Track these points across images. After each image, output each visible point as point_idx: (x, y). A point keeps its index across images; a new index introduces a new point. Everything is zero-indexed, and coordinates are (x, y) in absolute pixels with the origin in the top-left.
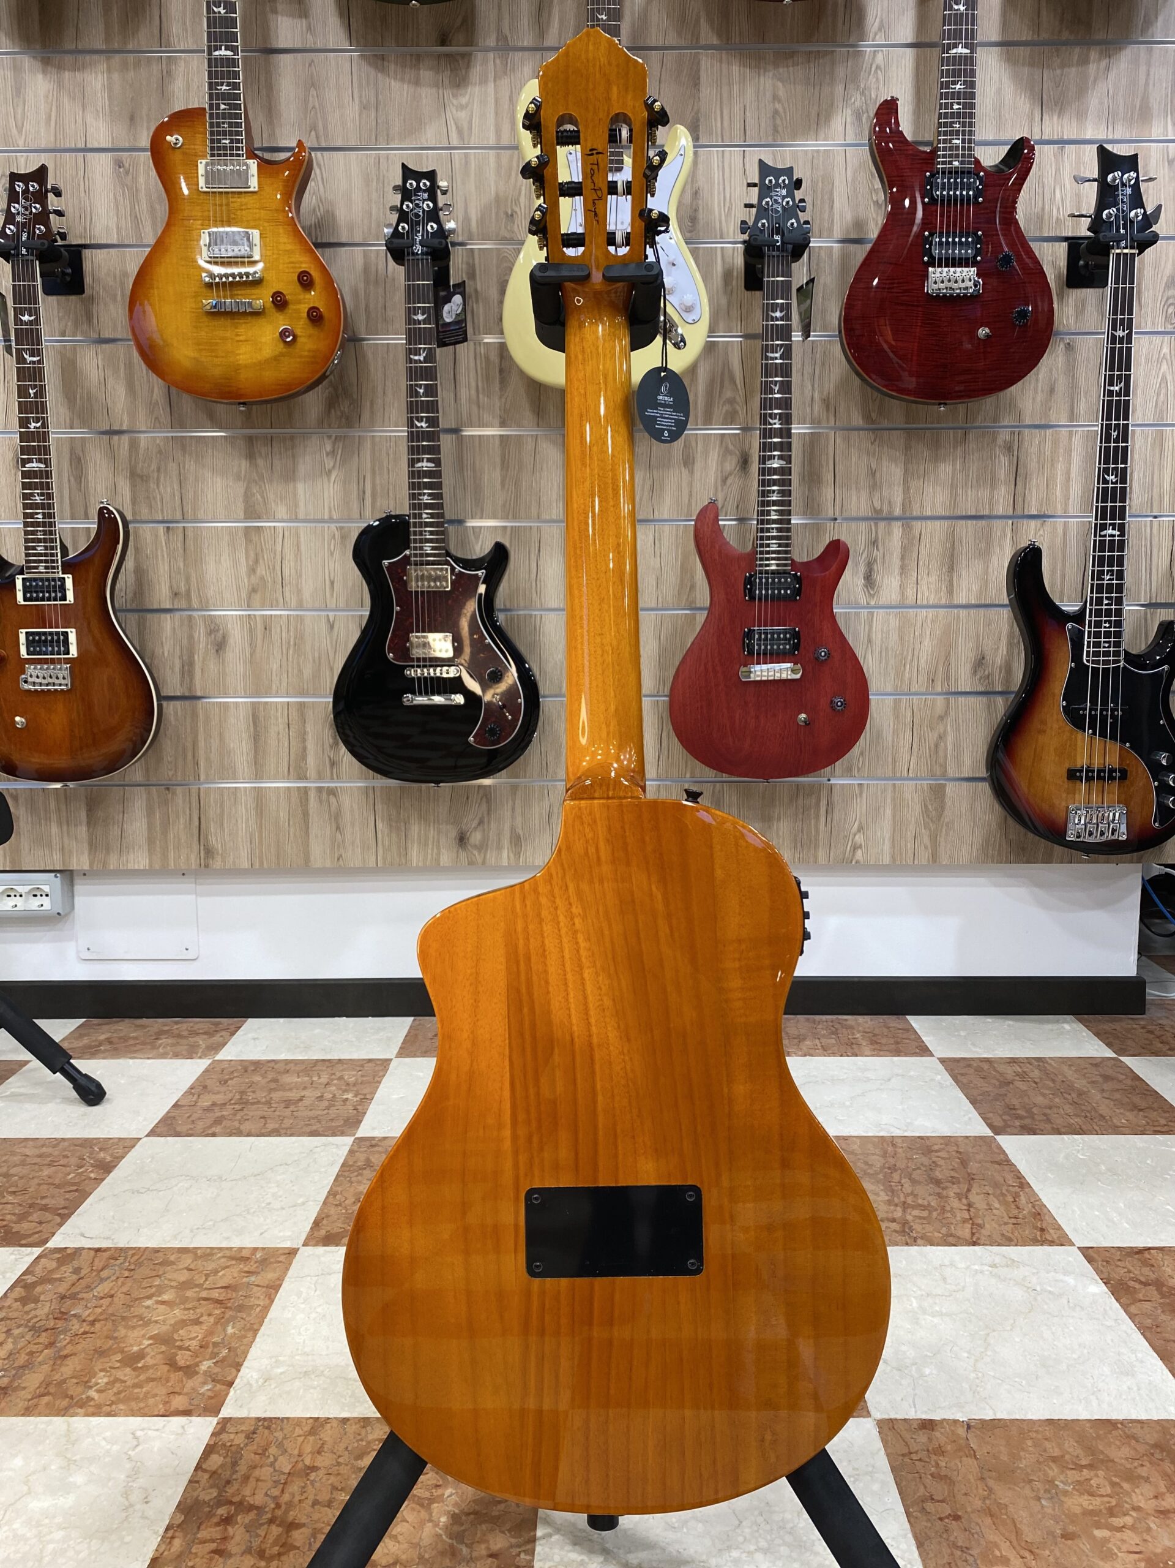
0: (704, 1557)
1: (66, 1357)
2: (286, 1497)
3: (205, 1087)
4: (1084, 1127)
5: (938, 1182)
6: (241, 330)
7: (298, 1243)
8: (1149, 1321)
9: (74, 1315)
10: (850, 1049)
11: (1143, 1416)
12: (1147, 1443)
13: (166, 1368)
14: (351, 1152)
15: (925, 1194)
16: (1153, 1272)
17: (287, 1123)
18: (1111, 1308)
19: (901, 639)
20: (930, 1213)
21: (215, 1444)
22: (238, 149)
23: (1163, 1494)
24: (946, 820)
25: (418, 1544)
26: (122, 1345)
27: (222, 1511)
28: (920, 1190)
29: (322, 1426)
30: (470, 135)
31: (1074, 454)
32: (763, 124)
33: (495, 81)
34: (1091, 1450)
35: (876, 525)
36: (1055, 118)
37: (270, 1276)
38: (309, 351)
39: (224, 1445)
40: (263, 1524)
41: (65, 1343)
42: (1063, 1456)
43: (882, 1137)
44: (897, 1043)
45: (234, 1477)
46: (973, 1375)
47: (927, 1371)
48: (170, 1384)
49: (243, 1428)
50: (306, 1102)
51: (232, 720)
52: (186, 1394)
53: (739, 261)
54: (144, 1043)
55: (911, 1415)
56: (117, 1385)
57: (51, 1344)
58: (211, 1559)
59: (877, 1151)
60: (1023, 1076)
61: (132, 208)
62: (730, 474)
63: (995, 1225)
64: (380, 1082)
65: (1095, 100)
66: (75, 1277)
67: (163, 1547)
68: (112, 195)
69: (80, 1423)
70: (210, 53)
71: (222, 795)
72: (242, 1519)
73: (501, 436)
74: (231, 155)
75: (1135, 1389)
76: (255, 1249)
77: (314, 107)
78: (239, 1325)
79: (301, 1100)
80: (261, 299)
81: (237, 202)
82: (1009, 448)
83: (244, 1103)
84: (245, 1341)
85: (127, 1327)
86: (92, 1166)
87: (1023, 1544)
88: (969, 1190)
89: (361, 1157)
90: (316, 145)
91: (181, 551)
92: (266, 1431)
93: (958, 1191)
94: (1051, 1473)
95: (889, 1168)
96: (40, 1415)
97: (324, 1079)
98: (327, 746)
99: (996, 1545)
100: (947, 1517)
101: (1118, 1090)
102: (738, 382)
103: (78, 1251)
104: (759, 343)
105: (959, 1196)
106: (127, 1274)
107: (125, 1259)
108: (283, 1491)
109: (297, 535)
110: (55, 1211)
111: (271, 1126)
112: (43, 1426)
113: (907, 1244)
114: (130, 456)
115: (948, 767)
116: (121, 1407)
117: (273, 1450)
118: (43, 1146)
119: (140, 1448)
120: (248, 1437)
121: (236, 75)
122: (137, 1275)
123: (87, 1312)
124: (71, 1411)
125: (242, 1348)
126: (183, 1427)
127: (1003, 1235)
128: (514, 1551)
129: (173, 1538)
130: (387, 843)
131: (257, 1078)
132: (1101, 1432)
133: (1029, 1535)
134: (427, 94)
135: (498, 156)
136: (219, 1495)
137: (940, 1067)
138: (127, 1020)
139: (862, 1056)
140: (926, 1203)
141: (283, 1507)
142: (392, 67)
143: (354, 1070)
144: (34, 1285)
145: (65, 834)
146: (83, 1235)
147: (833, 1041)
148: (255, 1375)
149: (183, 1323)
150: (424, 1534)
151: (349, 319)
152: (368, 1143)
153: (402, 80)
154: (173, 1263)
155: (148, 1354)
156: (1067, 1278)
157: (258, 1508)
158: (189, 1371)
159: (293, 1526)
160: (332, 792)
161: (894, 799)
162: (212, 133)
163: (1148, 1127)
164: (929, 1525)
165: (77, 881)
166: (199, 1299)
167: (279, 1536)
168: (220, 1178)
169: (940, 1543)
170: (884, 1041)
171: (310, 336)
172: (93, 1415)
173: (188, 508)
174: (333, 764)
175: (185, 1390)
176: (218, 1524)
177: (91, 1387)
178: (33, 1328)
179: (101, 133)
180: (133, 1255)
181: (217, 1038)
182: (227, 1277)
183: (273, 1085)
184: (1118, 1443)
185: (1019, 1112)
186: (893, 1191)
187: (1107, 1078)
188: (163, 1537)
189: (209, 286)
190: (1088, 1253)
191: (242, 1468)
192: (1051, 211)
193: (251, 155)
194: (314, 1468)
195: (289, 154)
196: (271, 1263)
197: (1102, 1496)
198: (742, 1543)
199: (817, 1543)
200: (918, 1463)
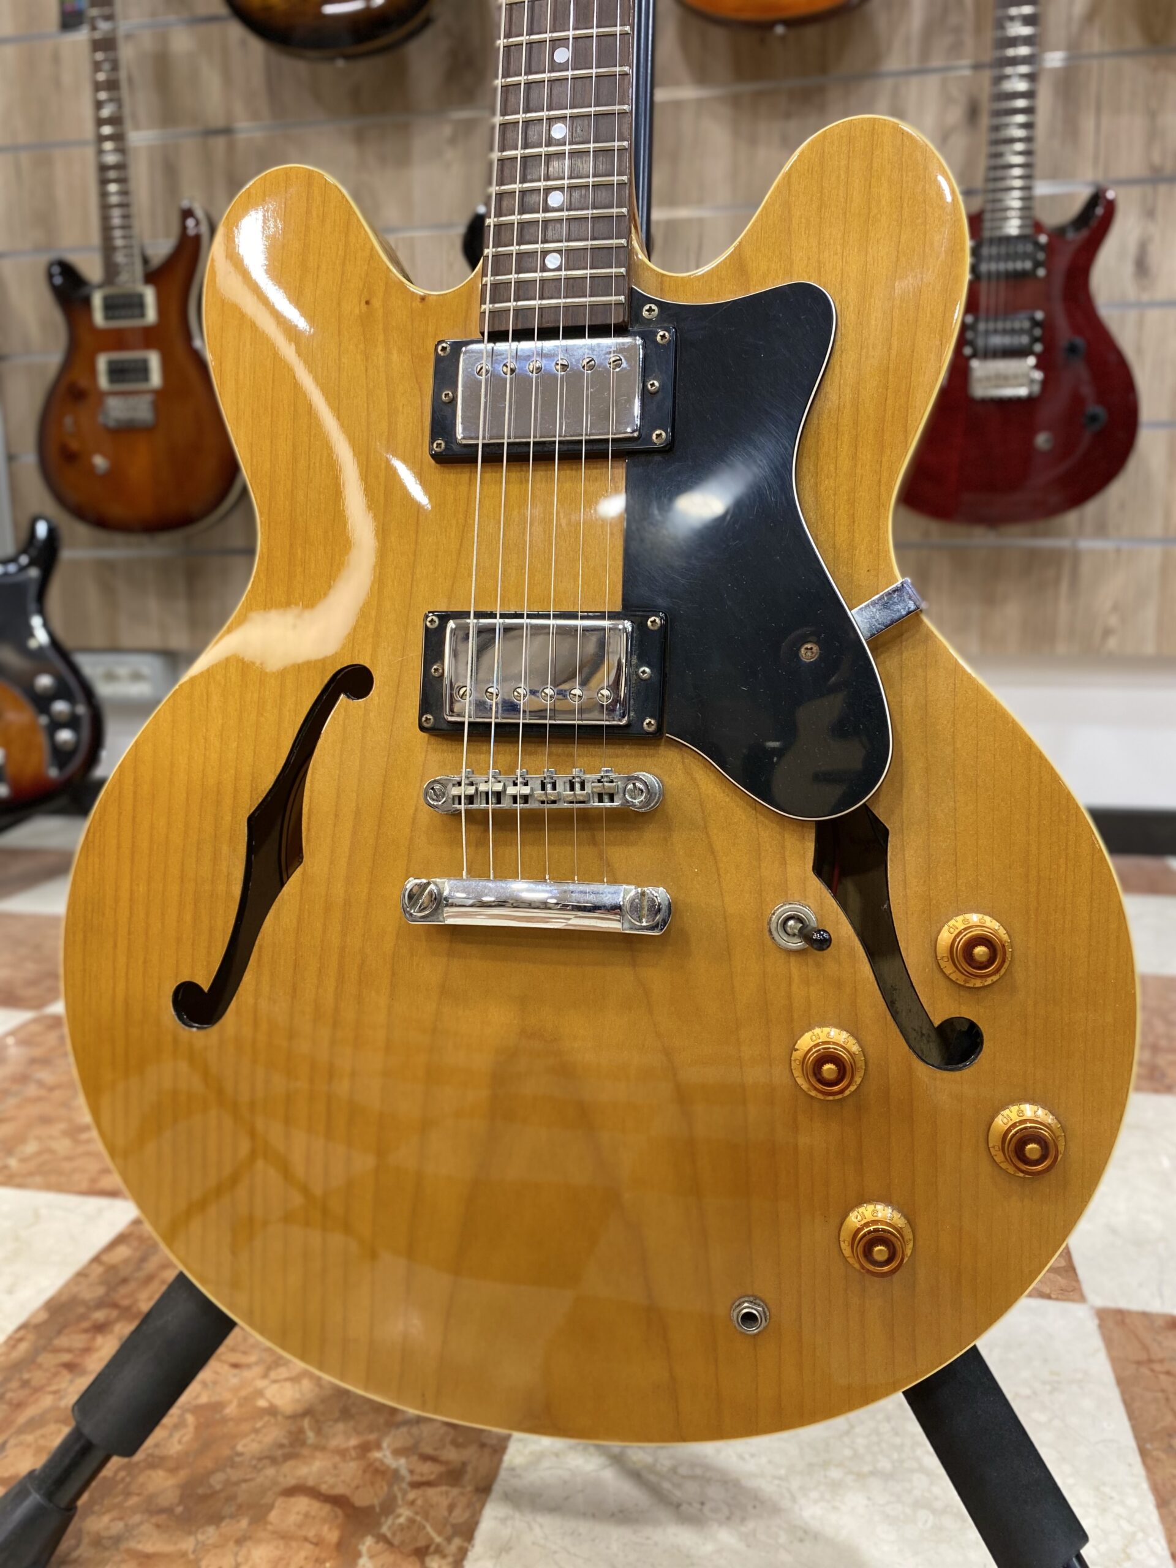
21: (130, 1234)
27: (99, 1316)
39: (139, 1238)
45: (136, 1275)
55: (1156, 1306)
56: (46, 1155)
58: (56, 1375)
62: (953, 129)
72: (122, 1329)
119: (34, 1228)
129: (21, 1340)
136: (107, 1294)
145: (164, 609)
176: (86, 1331)
177: (14, 1155)
188: (10, 1338)
200: (1163, 1377)
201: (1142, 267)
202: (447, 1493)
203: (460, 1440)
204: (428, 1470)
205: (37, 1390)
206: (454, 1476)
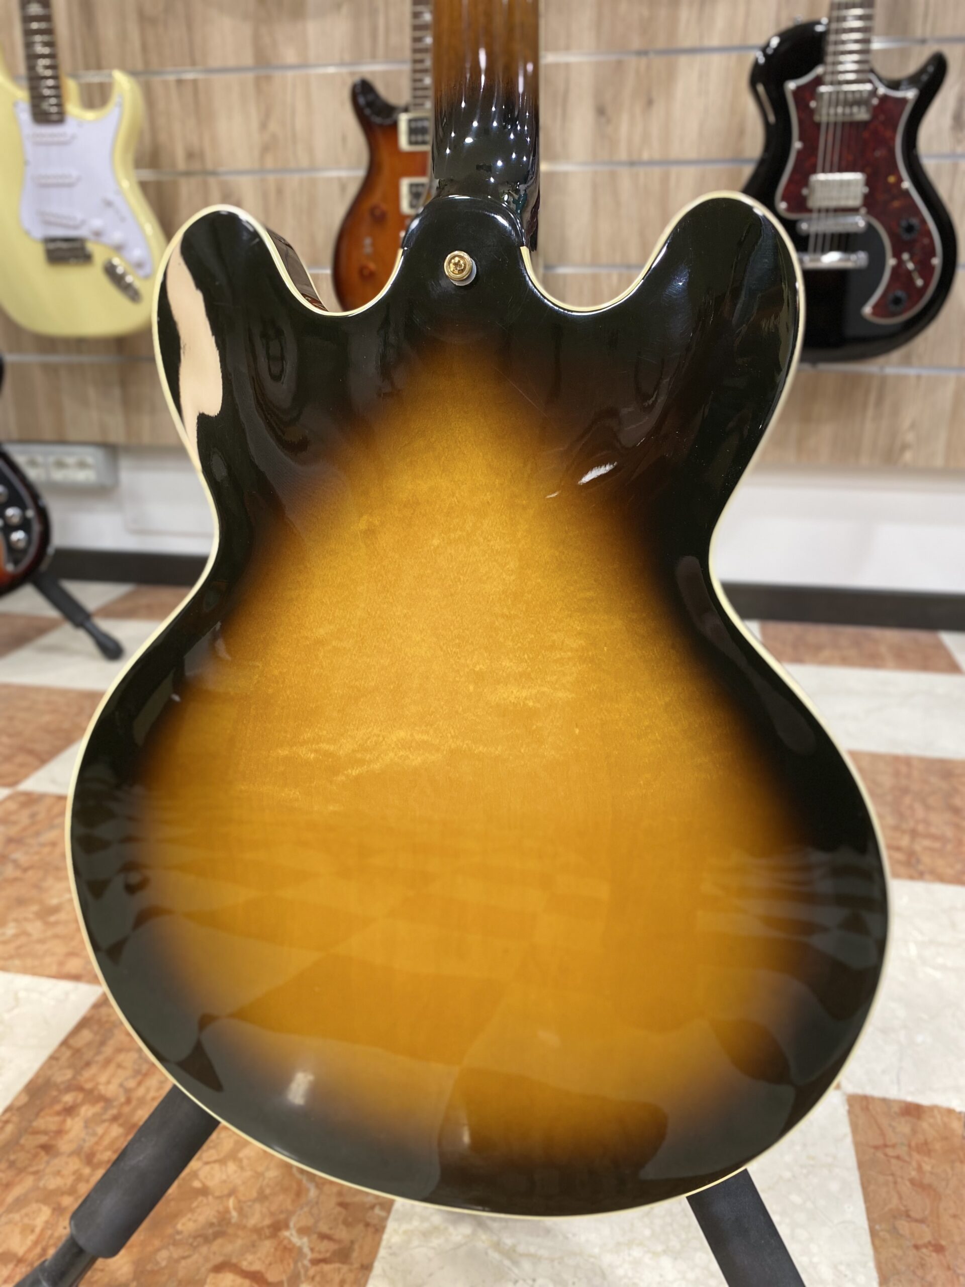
2: (141, 1092)
9: (13, 860)
10: (871, 660)
15: (941, 823)
20: (944, 845)
21: (92, 1018)
26: (44, 897)
27: (68, 1098)
28: (934, 818)
39: (100, 1022)
40: (104, 1121)
43: (896, 757)
44: (927, 659)
45: (96, 1058)
47: (919, 1039)
48: (73, 944)
55: (893, 1093)
56: (22, 938)
58: (36, 1156)
59: (889, 770)
66: (30, 822)
72: (87, 1111)
85: (57, 879)
95: (900, 790)
100: (925, 1246)
103: (43, 797)
108: (139, 1084)
110: (38, 755)
113: (911, 878)
116: (17, 962)
118: (53, 695)
119: (15, 1011)
123: (25, 858)
126: (67, 994)
129: (9, 1120)
136: (74, 1078)
139: (884, 669)
140: (940, 833)
141: (134, 1103)
146: (54, 782)
147: (854, 652)
155: (64, 909)
157: (107, 1101)
164: (899, 1253)
165: (119, 455)
167: (117, 1138)
170: (910, 655)
176: (58, 1113)
186: (902, 816)
191: (108, 1050)
200: (894, 1161)
202: (339, 1270)
203: (350, 1219)
204: (326, 1247)
205: (21, 1171)
206: (343, 1255)
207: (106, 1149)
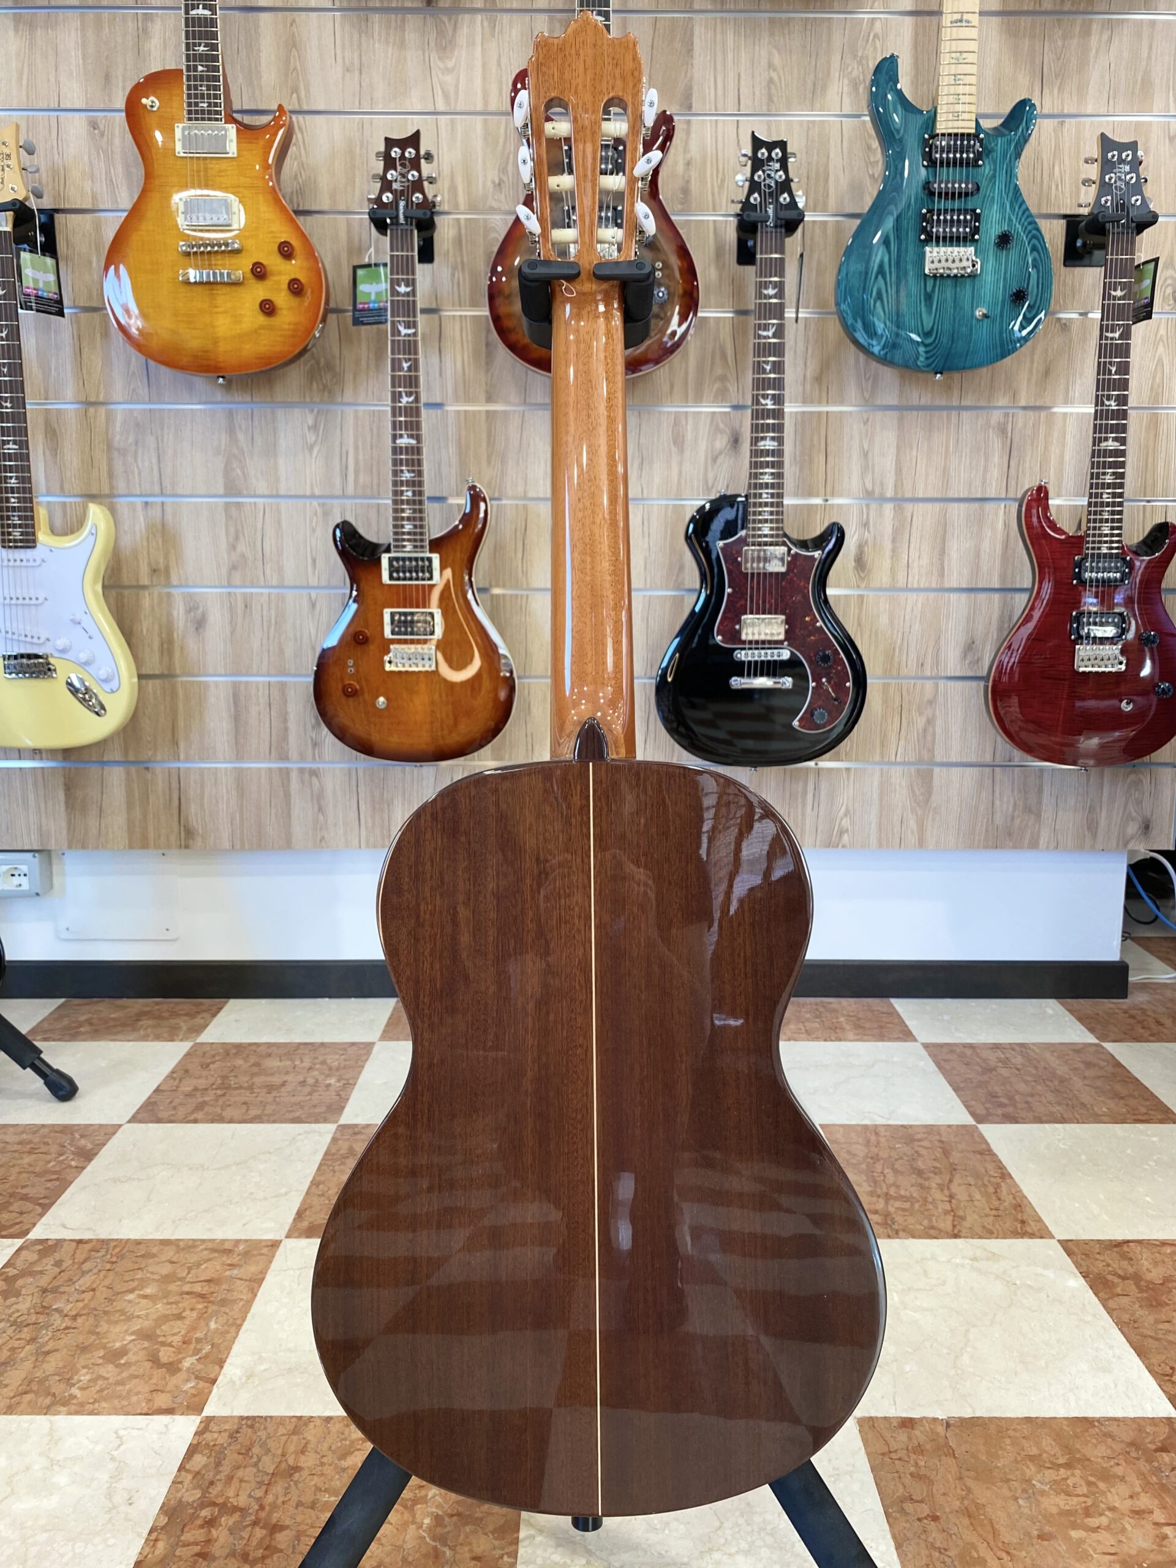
0: (686, 1560)
1: (48, 1353)
2: (270, 1498)
3: (187, 1071)
4: (1065, 1116)
5: (920, 1173)
6: (220, 300)
7: (280, 1235)
8: (1128, 1316)
9: (56, 1310)
10: (833, 1032)
11: (1119, 1414)
12: (1122, 1441)
13: (148, 1365)
14: (334, 1140)
15: (907, 1185)
16: (1132, 1266)
17: (269, 1109)
18: (1090, 1303)
19: (891, 623)
20: (912, 1205)
21: (199, 1443)
22: (217, 113)
23: (1138, 1494)
24: (934, 805)
25: (401, 1547)
26: (105, 1341)
27: (205, 1513)
28: (903, 1181)
29: (306, 1424)
30: (456, 101)
31: (1068, 437)
32: (757, 93)
33: (482, 44)
34: (1068, 1449)
35: (868, 506)
36: (1056, 92)
37: (252, 1269)
38: (289, 324)
39: (207, 1444)
40: (247, 1526)
41: (47, 1338)
42: (1041, 1455)
43: (866, 1127)
44: (881, 1027)
45: (218, 1477)
46: (952, 1372)
47: (908, 1368)
48: (154, 1381)
49: (227, 1427)
50: (289, 1088)
51: (212, 700)
52: (169, 1392)
53: (731, 235)
54: (124, 1025)
55: (892, 1412)
56: (100, 1382)
57: (33, 1340)
58: (195, 1562)
59: (860, 1140)
60: (1006, 1062)
61: (108, 172)
62: (720, 453)
63: (976, 1217)
64: (363, 1067)
65: (1095, 75)
66: (57, 1270)
67: (147, 1550)
68: (86, 158)
69: (63, 1421)
70: (187, 13)
71: (202, 775)
72: (226, 1521)
73: (487, 412)
74: (210, 119)
75: (1113, 1386)
76: (237, 1242)
77: (295, 69)
78: (222, 1319)
79: (284, 1084)
80: (241, 269)
81: (215, 166)
82: (1002, 430)
83: (225, 1087)
84: (228, 1336)
85: (109, 1322)
86: (73, 1153)
87: (1000, 1545)
88: (951, 1181)
89: (344, 1146)
90: (297, 108)
91: (160, 527)
92: (250, 1430)
93: (940, 1182)
94: (1027, 1471)
95: (872, 1158)
96: (22, 1413)
97: (307, 1063)
98: (309, 727)
99: (974, 1546)
100: (926, 1518)
101: (1099, 1077)
102: (729, 359)
103: (59, 1243)
104: (752, 321)
105: (941, 1187)
106: (108, 1266)
107: (107, 1252)
108: (266, 1492)
109: (279, 512)
110: (35, 1201)
111: (253, 1112)
112: (25, 1425)
113: (889, 1237)
114: (107, 429)
115: (936, 753)
116: (104, 1404)
117: (256, 1450)
118: (22, 1133)
119: (122, 1448)
120: (231, 1436)
121: (214, 36)
122: (121, 1266)
123: (70, 1306)
124: (53, 1409)
125: (225, 1343)
126: (166, 1426)
127: (984, 1227)
128: (499, 1552)
129: (156, 1540)
130: (370, 825)
131: (239, 1062)
132: (1078, 1430)
133: (1006, 1536)
134: (412, 57)
135: (485, 120)
136: (203, 1496)
137: (924, 1053)
138: (107, 1000)
139: (846, 1040)
140: (908, 1194)
141: (267, 1508)
142: (377, 27)
143: (336, 1053)
144: (15, 1278)
145: (44, 815)
146: (64, 1226)
147: (817, 1025)
148: (238, 1372)
149: (165, 1318)
150: (407, 1537)
151: (331, 289)
152: (350, 1131)
153: (387, 42)
154: (154, 1256)
155: (130, 1350)
156: (1046, 1272)
157: (241, 1510)
158: (173, 1368)
159: (276, 1528)
160: (314, 773)
161: (881, 784)
162: (189, 96)
163: (1128, 1116)
164: (908, 1525)
165: (54, 861)
166: (182, 1294)
167: (262, 1539)
168: (202, 1166)
169: (918, 1544)
170: (867, 1025)
171: (290, 309)
172: (77, 1413)
173: (167, 483)
174: (315, 745)
175: (168, 1389)
176: (202, 1527)
177: (74, 1385)
178: (13, 1324)
179: (74, 93)
180: (115, 1247)
181: (198, 1020)
182: (210, 1270)
183: (255, 1070)
184: (1094, 1441)
185: (1004, 1100)
186: (875, 1182)
187: (1089, 1065)
188: (147, 1540)
189: (188, 254)
190: (1067, 1246)
191: (226, 1469)
192: (1050, 188)
193: (230, 119)
194: (297, 1469)
195: (270, 117)
196: (254, 1256)
197: (1078, 1495)
198: (724, 1545)
199: (797, 1545)
200: (897, 1462)
201: (860, 562)
207: (257, 1548)
